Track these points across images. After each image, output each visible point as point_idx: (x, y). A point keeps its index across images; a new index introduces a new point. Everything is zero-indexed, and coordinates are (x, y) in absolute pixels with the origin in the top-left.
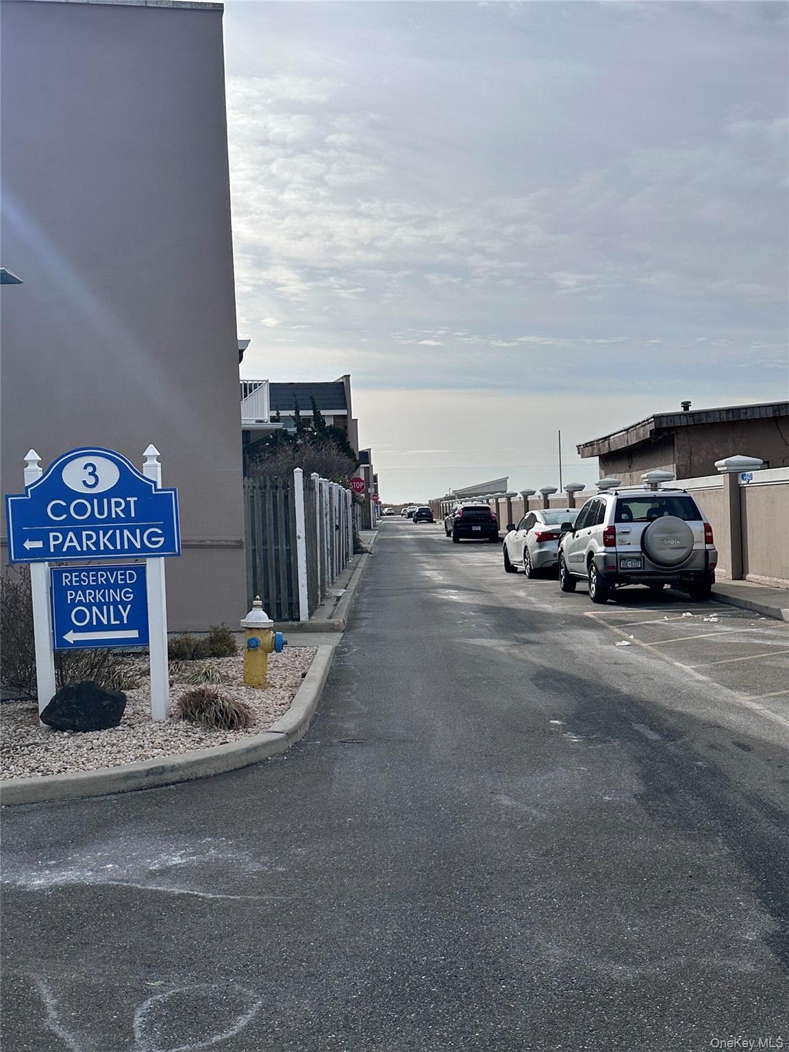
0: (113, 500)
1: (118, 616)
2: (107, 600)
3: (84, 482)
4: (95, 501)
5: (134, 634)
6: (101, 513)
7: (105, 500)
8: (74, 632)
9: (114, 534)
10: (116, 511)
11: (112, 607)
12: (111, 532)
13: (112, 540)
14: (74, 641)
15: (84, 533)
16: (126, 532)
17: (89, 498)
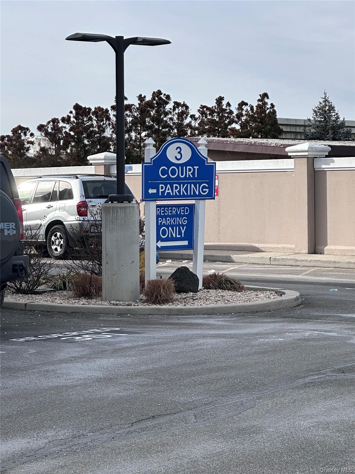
0: (188, 167)
1: (180, 233)
2: (176, 224)
3: (176, 157)
4: (180, 167)
5: (186, 243)
6: (182, 175)
7: (184, 167)
8: (161, 241)
9: (187, 186)
10: (189, 173)
11: (177, 227)
12: (186, 185)
13: (186, 190)
14: (161, 246)
15: (174, 185)
16: (192, 185)
17: (177, 165)
